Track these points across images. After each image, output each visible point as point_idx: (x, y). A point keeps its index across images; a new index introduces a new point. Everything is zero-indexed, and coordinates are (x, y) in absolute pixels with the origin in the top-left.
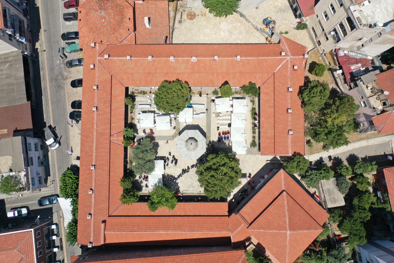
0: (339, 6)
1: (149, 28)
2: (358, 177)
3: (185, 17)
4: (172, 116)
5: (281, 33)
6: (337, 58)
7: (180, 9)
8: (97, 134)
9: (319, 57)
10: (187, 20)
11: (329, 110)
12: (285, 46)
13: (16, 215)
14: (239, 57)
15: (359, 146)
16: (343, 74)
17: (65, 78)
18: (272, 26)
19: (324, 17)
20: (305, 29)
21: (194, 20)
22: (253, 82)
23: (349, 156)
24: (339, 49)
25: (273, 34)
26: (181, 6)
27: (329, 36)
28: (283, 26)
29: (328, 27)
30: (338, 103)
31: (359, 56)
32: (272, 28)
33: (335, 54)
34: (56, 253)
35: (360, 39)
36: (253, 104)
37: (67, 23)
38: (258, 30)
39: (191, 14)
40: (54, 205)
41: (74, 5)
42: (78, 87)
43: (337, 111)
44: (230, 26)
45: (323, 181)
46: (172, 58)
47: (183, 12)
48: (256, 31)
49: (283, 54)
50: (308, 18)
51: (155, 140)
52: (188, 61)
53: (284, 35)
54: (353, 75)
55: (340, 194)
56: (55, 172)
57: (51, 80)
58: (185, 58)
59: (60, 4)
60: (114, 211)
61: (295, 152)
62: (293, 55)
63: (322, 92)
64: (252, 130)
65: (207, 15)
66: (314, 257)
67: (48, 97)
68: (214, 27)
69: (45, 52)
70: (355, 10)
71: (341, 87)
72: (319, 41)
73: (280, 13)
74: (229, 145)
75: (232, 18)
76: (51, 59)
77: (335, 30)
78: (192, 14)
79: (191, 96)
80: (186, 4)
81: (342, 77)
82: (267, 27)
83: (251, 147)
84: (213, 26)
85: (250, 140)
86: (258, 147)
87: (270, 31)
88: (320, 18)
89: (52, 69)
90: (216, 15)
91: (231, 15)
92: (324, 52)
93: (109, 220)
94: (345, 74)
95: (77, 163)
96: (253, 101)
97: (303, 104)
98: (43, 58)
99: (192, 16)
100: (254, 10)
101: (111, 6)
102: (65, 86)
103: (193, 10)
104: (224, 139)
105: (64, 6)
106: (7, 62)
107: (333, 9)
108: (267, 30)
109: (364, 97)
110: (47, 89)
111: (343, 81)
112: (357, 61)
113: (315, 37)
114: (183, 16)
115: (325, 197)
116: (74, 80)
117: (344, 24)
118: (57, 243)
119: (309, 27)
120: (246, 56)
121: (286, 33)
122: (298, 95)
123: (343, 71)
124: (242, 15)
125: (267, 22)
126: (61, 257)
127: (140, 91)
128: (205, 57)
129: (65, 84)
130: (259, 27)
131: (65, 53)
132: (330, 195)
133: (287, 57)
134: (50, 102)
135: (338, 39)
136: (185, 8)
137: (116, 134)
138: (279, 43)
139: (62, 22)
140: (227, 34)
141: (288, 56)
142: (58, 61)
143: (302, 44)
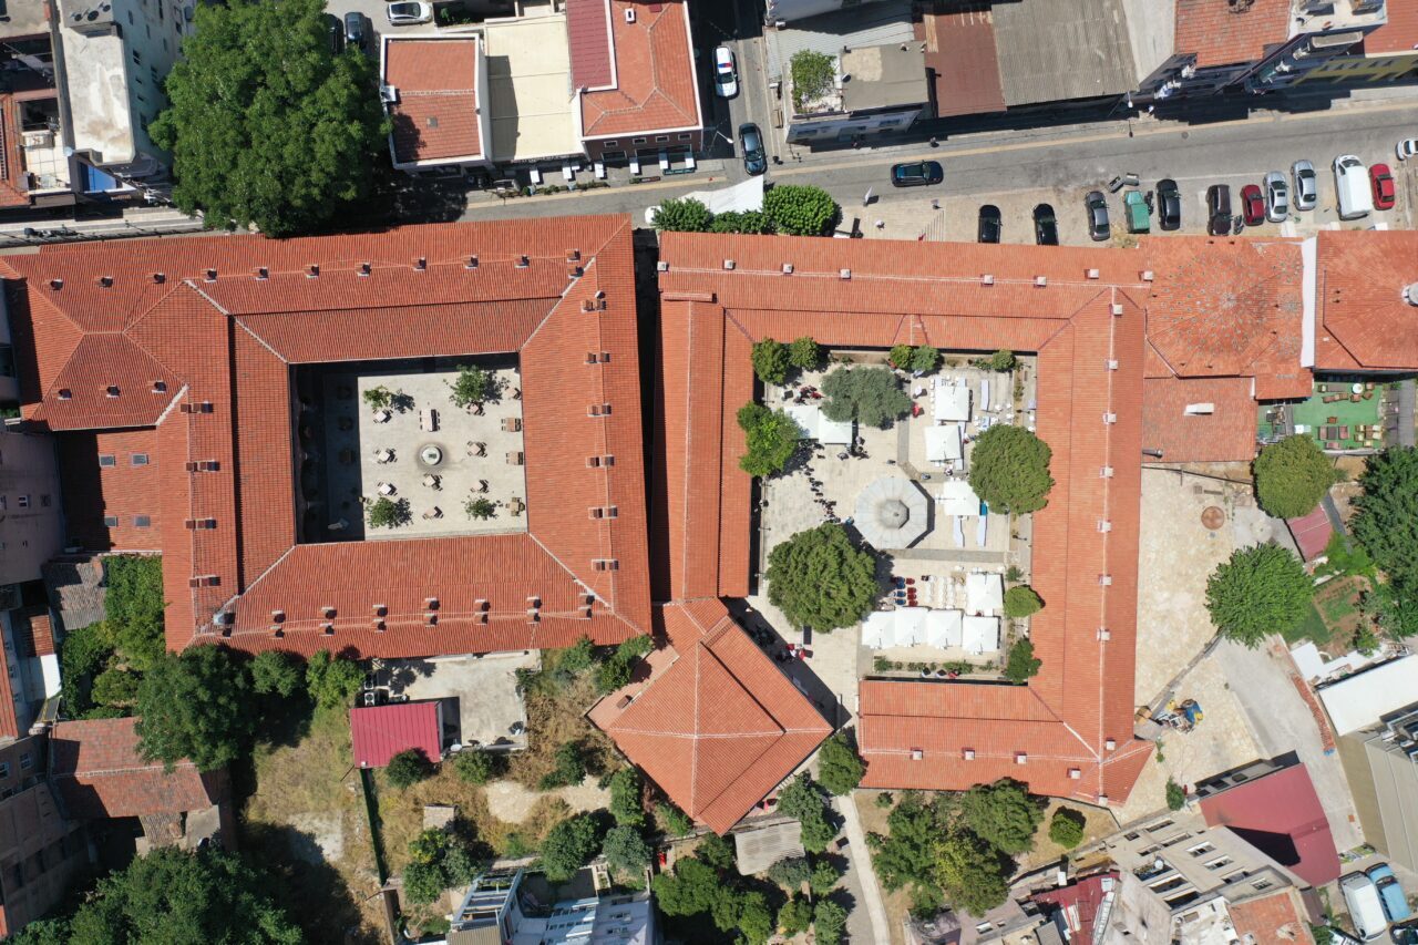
0: (1225, 877)
1: (1183, 410)
2: (809, 908)
3: (1211, 501)
4: (958, 465)
5: (1160, 745)
6: (1096, 875)
7: (1230, 490)
8: (925, 283)
9: (1096, 835)
10: (1201, 506)
11: (969, 848)
12: (1129, 751)
13: (722, 71)
14: (1105, 636)
15: (874, 921)
16: (1056, 887)
17: (1060, 187)
18: (1177, 721)
19: (1199, 847)
20: (1167, 805)
21: (1200, 526)
22: (1041, 669)
23: (850, 895)
24: (1118, 880)
25: (1160, 723)
26: (1238, 493)
27: (1151, 857)
28: (1177, 750)
29: (1173, 855)
30: (989, 868)
31: (1099, 927)
32: (1174, 722)
33: (1107, 869)
34: (625, 168)
35: (1144, 923)
36: (983, 668)
37: (1203, 193)
38: (1171, 685)
39: (1218, 517)
40: (742, 162)
41: (1250, 211)
42: (1037, 223)
43: (971, 865)
44: (1181, 617)
45: (797, 828)
46: (1108, 472)
47: (1222, 497)
48: (1167, 681)
49: (1110, 746)
50: (1198, 810)
51: (899, 420)
52: (1099, 510)
53: (1155, 752)
54: (1052, 911)
55: (767, 865)
56: (821, 164)
57: (1056, 152)
58: (1106, 502)
59: (1254, 174)
60: (735, 322)
61: (867, 764)
62: (1106, 769)
63: (1016, 833)
64: (916, 662)
65: (1212, 560)
66: (629, 793)
67: (1013, 143)
68: (1180, 574)
69: (1128, 134)
70: (1214, 910)
71: (1021, 883)
72: (1138, 836)
73: (1211, 743)
74: (882, 604)
75: (1202, 621)
76: (1110, 151)
77: (1166, 869)
78: (1218, 521)
79: (1006, 513)
80: (1243, 505)
81: (1047, 885)
82: (1176, 709)
83: (875, 658)
84: (1184, 572)
85: (892, 658)
86: (874, 675)
87: (1166, 718)
88: (1197, 837)
89: (1083, 153)
90: (1213, 581)
91: (1209, 618)
92: (1108, 848)
93: (717, 309)
94: (1056, 891)
95: (846, 225)
96: (989, 666)
97: (986, 790)
98: (1111, 132)
99: (1211, 519)
100: (1223, 678)
101: (1245, 323)
102: (1039, 189)
103: (1228, 523)
104: (896, 591)
105: (1247, 184)
106: (1109, 54)
107: (1219, 865)
108: (1169, 710)
109: (1002, 928)
110: (1031, 141)
111: (1038, 887)
112: (1087, 921)
113: (1149, 827)
114: (1212, 496)
115: (760, 828)
116: (1056, 213)
117: (1182, 887)
118: (649, 170)
119: (1175, 813)
120: (1107, 654)
121: (1160, 758)
122: (1005, 778)
123: (1063, 887)
124: (1209, 647)
125: (1188, 710)
126: (614, 179)
127: (1024, 383)
128: (1108, 552)
129: (1043, 189)
130: (1178, 690)
131: (1125, 188)
132: (766, 840)
133: (1100, 755)
134: (997, 149)
135: (1143, 875)
136: (1234, 502)
137: (923, 328)
138: (1136, 737)
139: (1206, 180)
140: (1162, 607)
141: (1105, 757)
142: (1104, 170)
143: (1131, 796)
